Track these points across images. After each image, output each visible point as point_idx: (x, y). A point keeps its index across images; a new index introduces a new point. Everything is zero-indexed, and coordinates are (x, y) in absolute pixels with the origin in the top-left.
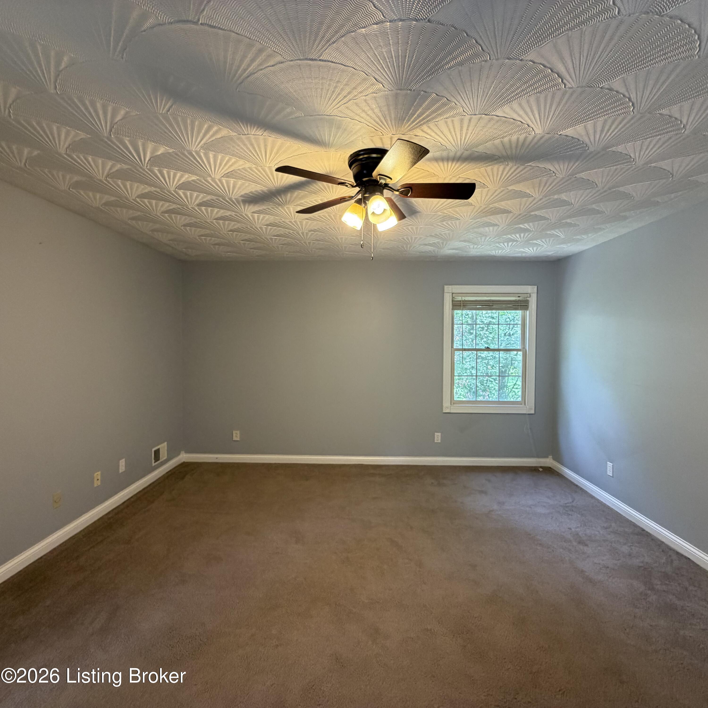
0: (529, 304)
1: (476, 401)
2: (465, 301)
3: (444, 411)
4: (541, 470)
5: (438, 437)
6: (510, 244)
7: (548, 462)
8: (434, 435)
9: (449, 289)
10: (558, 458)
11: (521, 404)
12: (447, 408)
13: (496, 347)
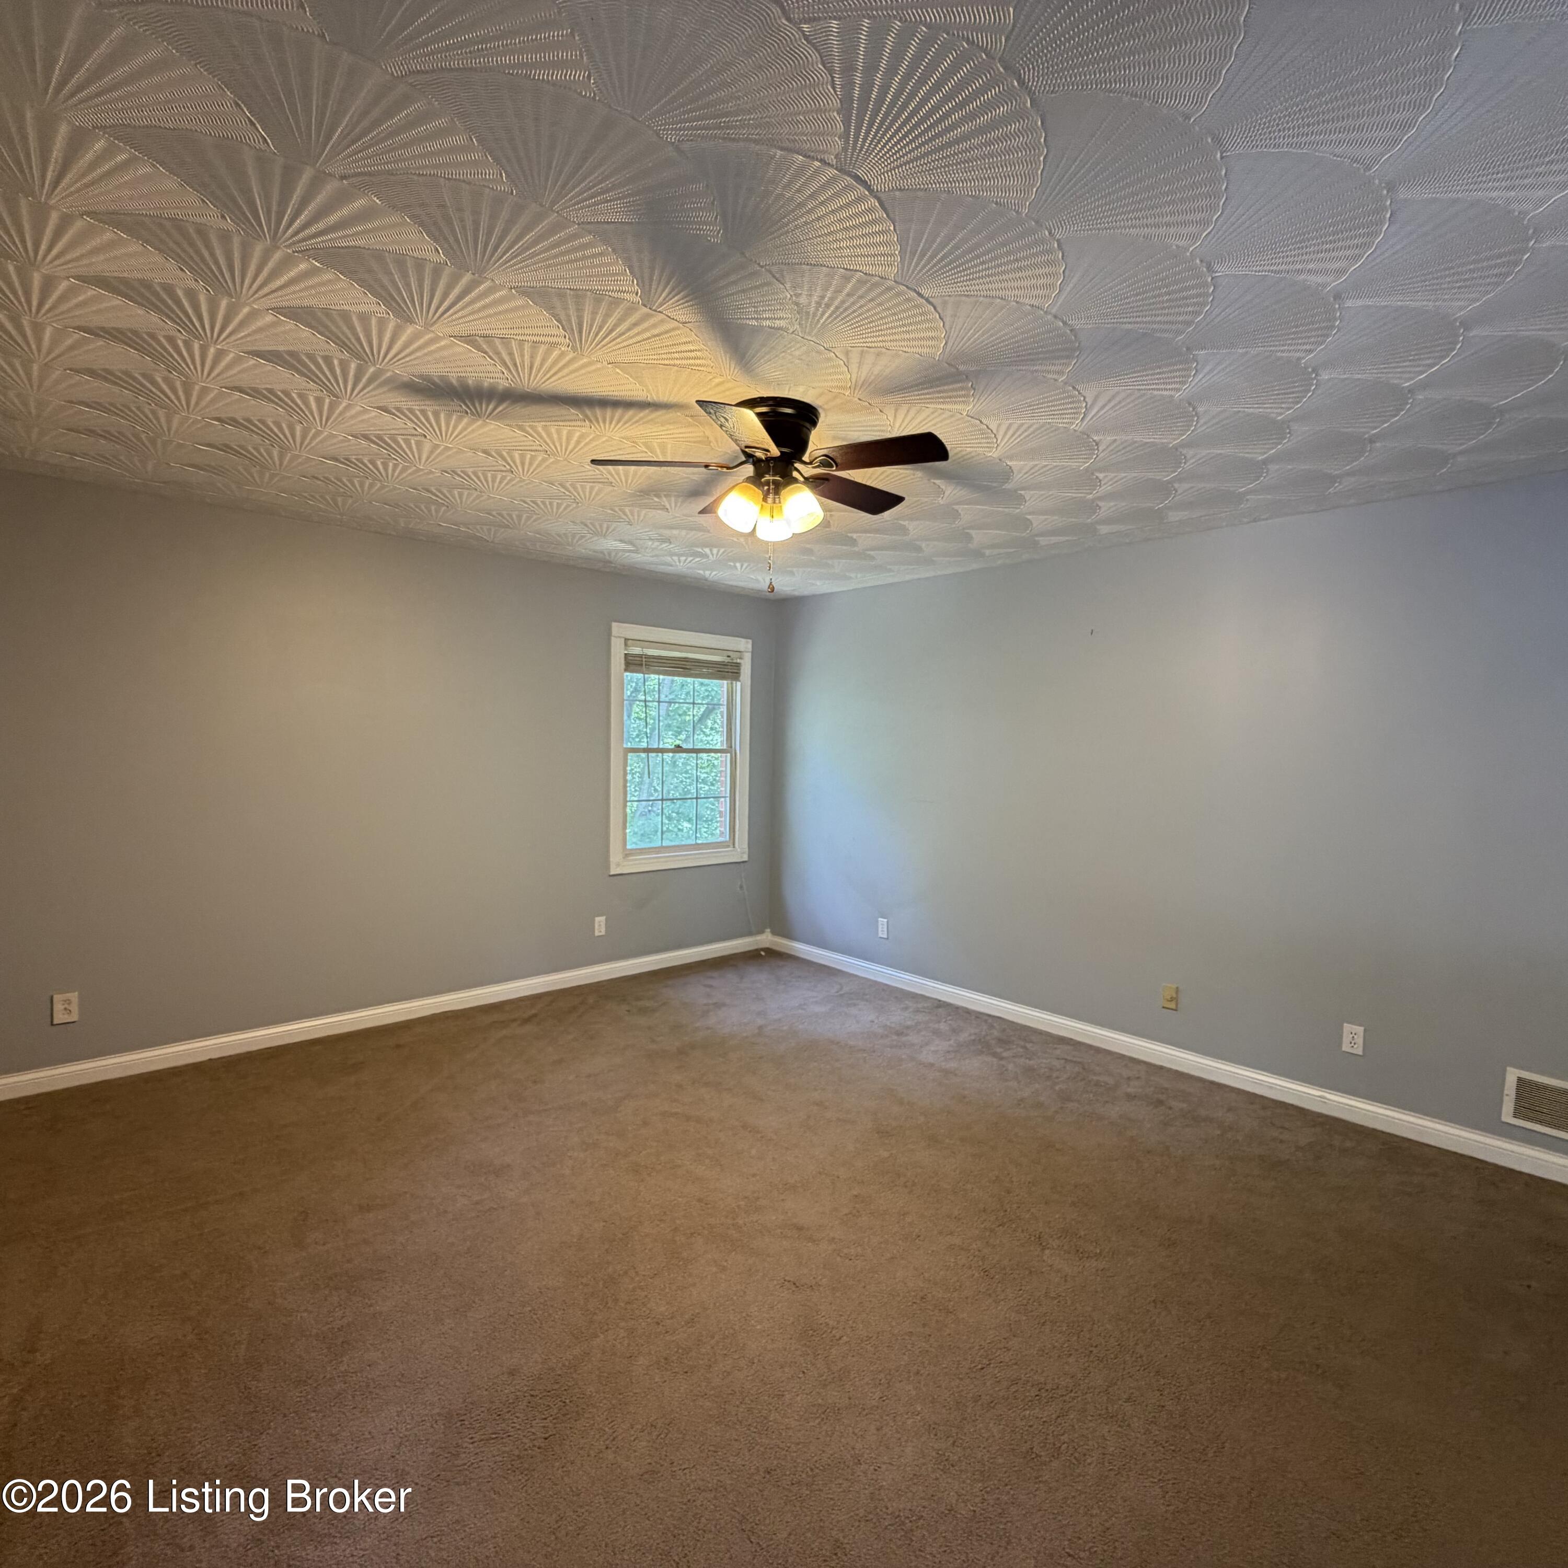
0: (742, 671)
1: (662, 847)
2: (648, 657)
3: (612, 873)
4: (763, 953)
5: (600, 925)
6: (745, 565)
7: (766, 939)
8: (594, 920)
9: (620, 630)
10: (783, 928)
11: (728, 846)
12: (618, 865)
13: (690, 746)
